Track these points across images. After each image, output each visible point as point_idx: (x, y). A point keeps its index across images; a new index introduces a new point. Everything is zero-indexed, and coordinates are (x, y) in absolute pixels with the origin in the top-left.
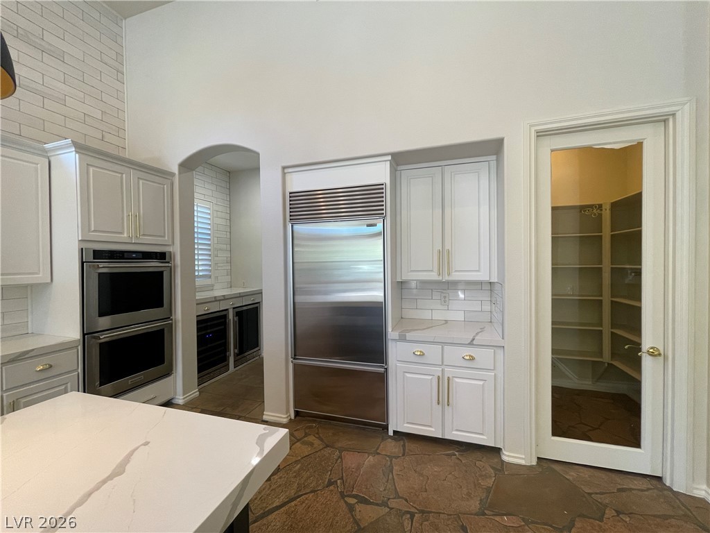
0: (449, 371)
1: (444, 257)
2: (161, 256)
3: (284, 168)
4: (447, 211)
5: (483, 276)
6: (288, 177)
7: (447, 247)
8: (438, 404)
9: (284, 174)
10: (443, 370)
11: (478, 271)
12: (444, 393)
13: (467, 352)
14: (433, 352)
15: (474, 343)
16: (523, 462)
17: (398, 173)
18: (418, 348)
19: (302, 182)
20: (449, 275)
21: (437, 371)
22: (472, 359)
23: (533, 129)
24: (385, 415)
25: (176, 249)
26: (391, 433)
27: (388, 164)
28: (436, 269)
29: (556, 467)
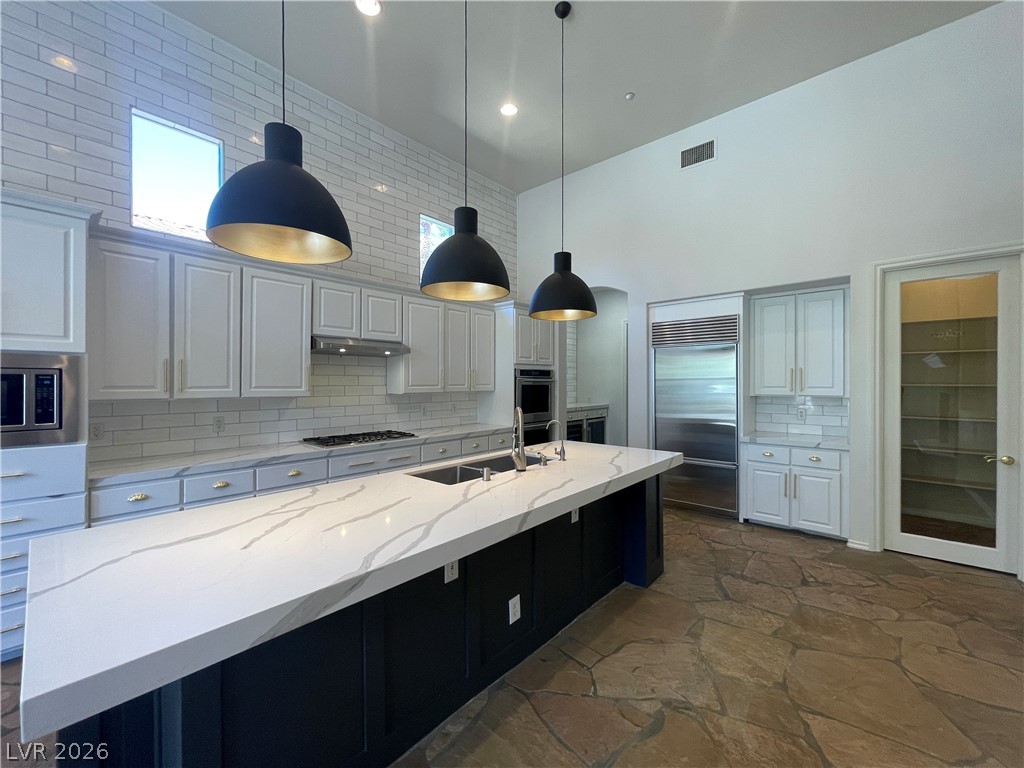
0: (796, 471)
1: (797, 376)
2: (547, 374)
3: (648, 304)
4: (801, 334)
5: (837, 392)
6: (651, 311)
7: (801, 365)
8: (786, 495)
9: (648, 309)
10: (790, 469)
11: (832, 387)
12: (791, 488)
13: (815, 454)
14: (781, 454)
15: (820, 446)
16: (867, 548)
17: (752, 301)
18: (768, 450)
19: (665, 315)
20: (802, 390)
21: (786, 470)
22: (819, 460)
23: (879, 268)
24: (735, 505)
25: (556, 369)
26: (741, 520)
27: (742, 298)
28: (789, 386)
29: (902, 556)
